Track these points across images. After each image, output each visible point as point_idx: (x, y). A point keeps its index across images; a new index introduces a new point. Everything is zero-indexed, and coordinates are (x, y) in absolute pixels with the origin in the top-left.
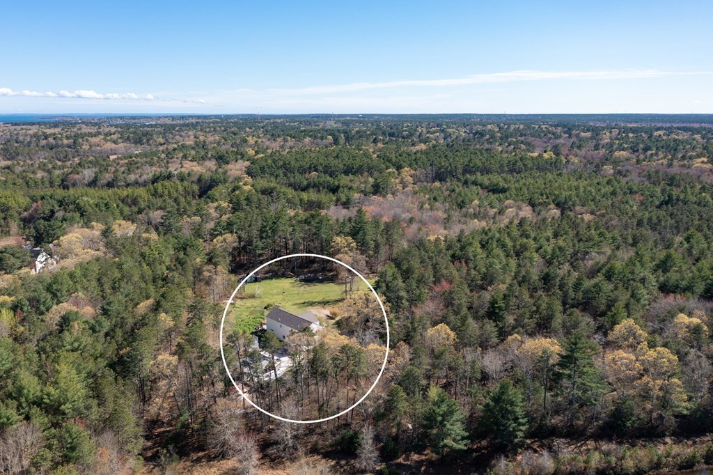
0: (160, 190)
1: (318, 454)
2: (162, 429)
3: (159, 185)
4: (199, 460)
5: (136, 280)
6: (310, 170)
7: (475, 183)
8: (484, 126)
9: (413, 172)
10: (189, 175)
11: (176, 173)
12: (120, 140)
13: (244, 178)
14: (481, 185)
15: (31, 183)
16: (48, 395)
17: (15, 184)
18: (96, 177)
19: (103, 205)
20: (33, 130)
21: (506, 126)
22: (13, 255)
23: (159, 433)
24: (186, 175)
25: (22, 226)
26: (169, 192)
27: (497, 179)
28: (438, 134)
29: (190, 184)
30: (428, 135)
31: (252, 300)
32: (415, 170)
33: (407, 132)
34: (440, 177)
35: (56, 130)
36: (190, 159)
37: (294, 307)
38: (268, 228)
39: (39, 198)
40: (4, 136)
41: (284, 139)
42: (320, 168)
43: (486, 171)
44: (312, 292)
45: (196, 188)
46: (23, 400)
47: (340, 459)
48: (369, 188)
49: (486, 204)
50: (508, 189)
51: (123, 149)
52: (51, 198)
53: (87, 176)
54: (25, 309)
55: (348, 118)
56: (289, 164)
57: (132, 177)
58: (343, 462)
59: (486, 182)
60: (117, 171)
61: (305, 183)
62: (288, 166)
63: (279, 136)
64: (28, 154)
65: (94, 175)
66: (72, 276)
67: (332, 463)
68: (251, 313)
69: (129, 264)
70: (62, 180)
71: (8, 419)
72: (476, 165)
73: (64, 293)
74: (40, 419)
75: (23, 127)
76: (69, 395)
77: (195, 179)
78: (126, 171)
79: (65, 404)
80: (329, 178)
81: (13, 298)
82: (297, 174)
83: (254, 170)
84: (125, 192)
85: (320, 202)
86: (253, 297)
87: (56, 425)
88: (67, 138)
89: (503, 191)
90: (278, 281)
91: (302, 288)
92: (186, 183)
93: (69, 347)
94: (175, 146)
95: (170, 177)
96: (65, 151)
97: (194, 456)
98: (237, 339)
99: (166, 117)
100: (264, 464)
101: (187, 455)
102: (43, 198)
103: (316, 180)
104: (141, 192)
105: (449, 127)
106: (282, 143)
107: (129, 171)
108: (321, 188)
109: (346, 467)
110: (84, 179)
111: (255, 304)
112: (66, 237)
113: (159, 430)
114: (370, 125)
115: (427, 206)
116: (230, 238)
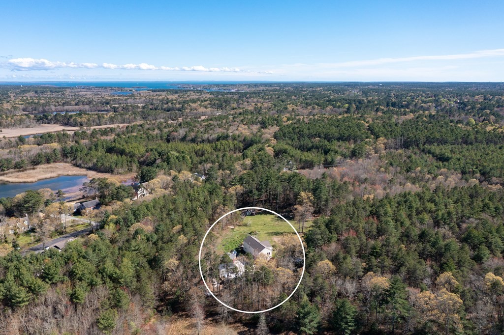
0: (219, 147)
1: (241, 323)
2: (171, 297)
3: (218, 143)
4: (182, 316)
5: (181, 210)
6: (315, 136)
7: (429, 152)
8: (473, 96)
9: (386, 141)
10: (239, 136)
11: (231, 134)
12: (209, 106)
13: (271, 140)
14: (433, 154)
15: (150, 137)
16: (116, 273)
17: (141, 138)
18: (186, 135)
19: (181, 158)
20: (163, 95)
21: (492, 97)
22: (124, 190)
23: (169, 299)
24: (237, 137)
25: (139, 166)
26: (224, 148)
27: (446, 150)
28: (431, 104)
29: (238, 142)
30: (422, 104)
31: (245, 227)
32: (388, 140)
33: (406, 102)
34: (406, 145)
35: (175, 97)
36: (244, 123)
37: (267, 235)
38: (263, 183)
39: (150, 150)
40: (146, 100)
41: (313, 107)
42: (322, 135)
43: (443, 142)
44: (282, 226)
45: (241, 145)
46: (104, 274)
47: (251, 328)
48: (349, 153)
49: (425, 170)
50: (451, 158)
51: (209, 112)
52: (156, 150)
53: (181, 134)
54: (121, 224)
55: (371, 87)
56: (302, 131)
57: (206, 136)
58: (252, 330)
59: (438, 151)
60: (198, 131)
61: (310, 145)
62: (302, 133)
63: (310, 105)
64: (154, 115)
65: (185, 133)
66: (147, 207)
67: (246, 330)
68: (241, 236)
69: (180, 199)
70: (168, 136)
71: (96, 283)
72: (435, 137)
73: (142, 216)
74: (110, 284)
75: (158, 93)
76: (124, 275)
77: (241, 139)
78: (204, 131)
79: (121, 279)
80: (327, 143)
81: (116, 217)
82: (306, 139)
83: (279, 135)
84: (198, 147)
85: (313, 161)
86: (246, 225)
87: (116, 288)
88: (179, 103)
89: (447, 159)
90: (265, 216)
91: (277, 223)
92: (236, 142)
93: (133, 248)
94: (241, 110)
95: (227, 137)
96: (176, 113)
97: (180, 313)
98: (210, 255)
99: (245, 85)
100: (212, 324)
101: (178, 312)
102: (152, 150)
103: (318, 144)
104: (207, 147)
105: (444, 97)
106: (311, 110)
107: (206, 132)
108: (320, 150)
109: (252, 333)
110: (179, 135)
111: (245, 230)
112: (152, 181)
113: (169, 297)
114: (383, 94)
115: (383, 169)
116: (239, 188)
